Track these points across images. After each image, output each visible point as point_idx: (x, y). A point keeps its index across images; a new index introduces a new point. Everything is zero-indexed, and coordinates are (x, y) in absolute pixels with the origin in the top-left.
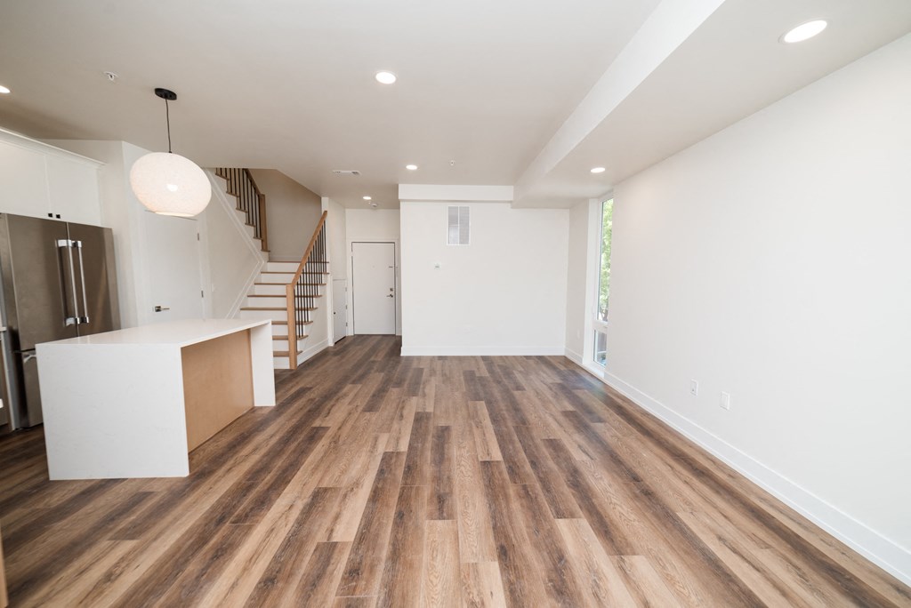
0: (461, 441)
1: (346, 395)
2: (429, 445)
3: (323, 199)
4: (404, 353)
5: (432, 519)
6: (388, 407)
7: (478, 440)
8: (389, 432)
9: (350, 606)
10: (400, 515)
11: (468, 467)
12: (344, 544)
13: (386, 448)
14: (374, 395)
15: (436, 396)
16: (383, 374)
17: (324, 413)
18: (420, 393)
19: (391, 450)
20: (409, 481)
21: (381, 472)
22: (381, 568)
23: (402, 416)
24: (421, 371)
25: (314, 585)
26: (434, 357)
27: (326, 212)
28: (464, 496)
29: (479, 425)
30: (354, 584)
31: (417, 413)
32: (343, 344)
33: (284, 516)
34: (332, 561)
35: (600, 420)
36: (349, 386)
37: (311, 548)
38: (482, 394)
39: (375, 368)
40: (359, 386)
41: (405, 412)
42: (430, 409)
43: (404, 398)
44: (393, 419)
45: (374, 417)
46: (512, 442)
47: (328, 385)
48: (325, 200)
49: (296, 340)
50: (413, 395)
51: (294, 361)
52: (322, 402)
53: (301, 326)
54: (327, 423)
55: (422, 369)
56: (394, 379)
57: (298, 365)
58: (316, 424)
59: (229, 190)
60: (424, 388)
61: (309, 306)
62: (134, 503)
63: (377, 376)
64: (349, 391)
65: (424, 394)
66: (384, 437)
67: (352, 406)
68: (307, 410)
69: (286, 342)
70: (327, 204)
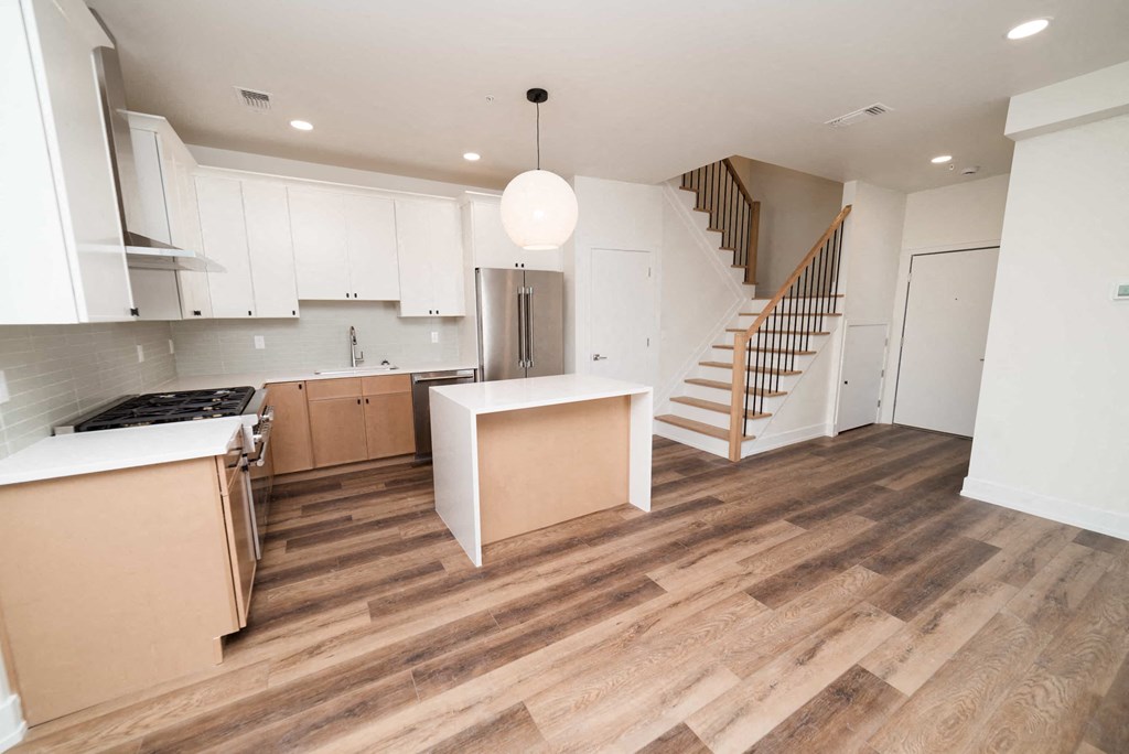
1: (755, 540)
3: (847, 184)
4: (971, 489)
6: (804, 611)
8: (743, 679)
13: (696, 715)
14: (803, 567)
16: (872, 524)
17: (685, 560)
18: (923, 615)
19: (698, 731)
23: (812, 653)
24: (984, 551)
26: (1064, 528)
27: (849, 207)
31: (858, 672)
32: (858, 438)
33: (440, 721)
36: (782, 523)
39: (868, 505)
40: (799, 531)
41: (828, 650)
43: (867, 606)
44: (785, 648)
45: (755, 615)
47: (749, 507)
48: (850, 186)
49: (746, 417)
50: (897, 613)
51: (737, 451)
52: (708, 536)
53: (758, 398)
54: (674, 581)
55: (993, 550)
56: (888, 548)
57: (743, 456)
58: (656, 574)
59: (700, 206)
60: (949, 606)
61: (782, 367)
62: (423, 572)
63: (855, 526)
64: (771, 534)
65: (932, 626)
66: (721, 684)
67: (739, 569)
68: (672, 539)
69: (727, 417)
70: (851, 193)
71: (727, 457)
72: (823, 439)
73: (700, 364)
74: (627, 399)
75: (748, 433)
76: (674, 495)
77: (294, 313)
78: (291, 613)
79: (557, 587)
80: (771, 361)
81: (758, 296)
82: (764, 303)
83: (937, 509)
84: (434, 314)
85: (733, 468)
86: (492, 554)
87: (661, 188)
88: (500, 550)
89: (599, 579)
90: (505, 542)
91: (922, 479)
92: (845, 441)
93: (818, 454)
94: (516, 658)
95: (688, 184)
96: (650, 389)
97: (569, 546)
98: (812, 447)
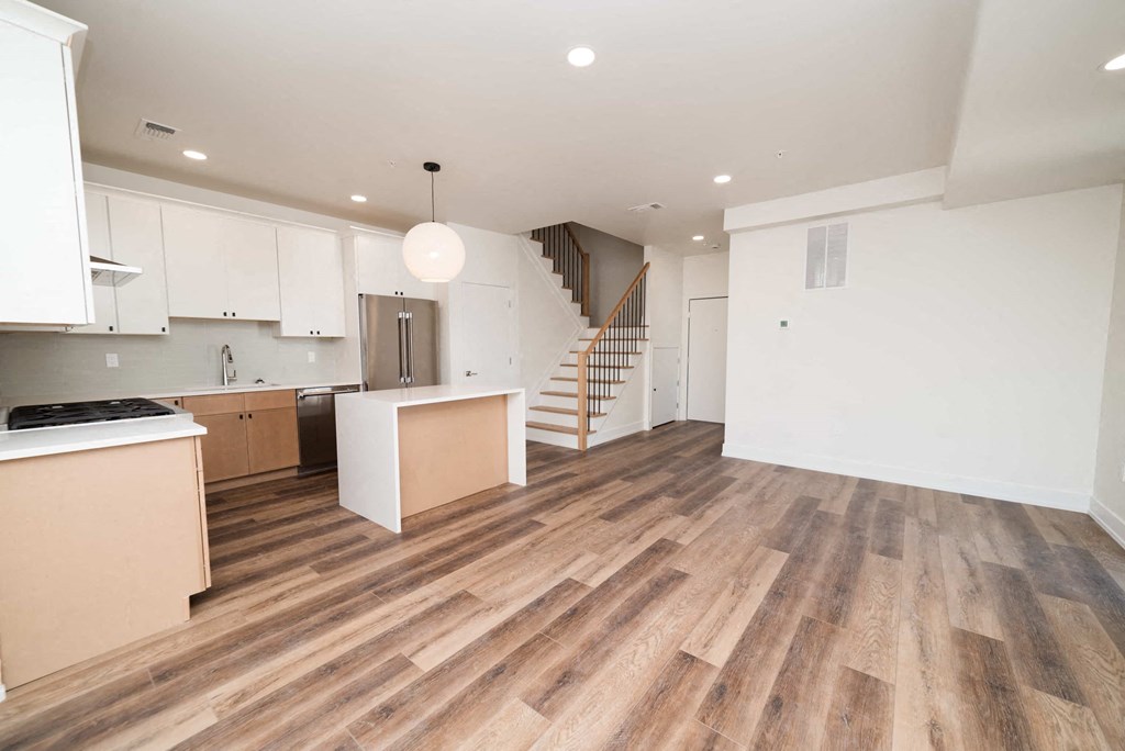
0: (684, 603)
1: (602, 491)
2: (630, 591)
3: (646, 248)
4: (728, 451)
5: (525, 701)
6: (633, 521)
7: (713, 614)
8: (602, 553)
9: (343, 748)
10: (498, 671)
11: (651, 651)
12: (418, 669)
13: (576, 573)
14: (633, 501)
15: (716, 522)
16: (672, 476)
17: (556, 508)
18: (696, 513)
19: (578, 579)
20: (554, 631)
21: (540, 602)
22: (411, 725)
23: (638, 538)
24: (731, 480)
25: (348, 699)
26: (770, 465)
27: (648, 264)
28: (600, 693)
29: (740, 590)
30: (373, 725)
31: (663, 540)
32: (664, 429)
34: (386, 684)
35: (1069, 692)
36: (618, 481)
37: (389, 656)
38: (797, 543)
39: (670, 466)
40: (629, 484)
41: (647, 535)
42: (684, 541)
43: (668, 513)
44: (623, 538)
45: (605, 527)
46: (774, 642)
47: (596, 475)
48: (648, 250)
49: (589, 416)
50: (683, 514)
51: (584, 441)
52: (570, 494)
53: (597, 402)
54: (549, 519)
55: (735, 479)
56: (680, 485)
57: (588, 447)
58: (538, 517)
59: (546, 254)
60: (709, 507)
61: (612, 379)
62: (351, 543)
63: (663, 477)
64: (611, 488)
65: (700, 517)
66: (589, 558)
67: (593, 507)
68: (546, 498)
69: (576, 417)
70: (649, 254)
71: (576, 447)
72: (642, 432)
73: (552, 379)
74: (505, 396)
75: (591, 429)
76: (541, 474)
77: (164, 330)
78: (234, 584)
79: (469, 534)
80: (603, 374)
81: (592, 325)
82: (597, 331)
83: (710, 463)
84: (315, 334)
85: (582, 455)
86: (407, 524)
87: (516, 237)
88: (414, 521)
89: (498, 526)
90: (416, 516)
91: (700, 450)
92: (657, 432)
93: (639, 441)
94: (450, 572)
95: (536, 236)
96: (523, 390)
97: (469, 511)
98: (636, 438)
